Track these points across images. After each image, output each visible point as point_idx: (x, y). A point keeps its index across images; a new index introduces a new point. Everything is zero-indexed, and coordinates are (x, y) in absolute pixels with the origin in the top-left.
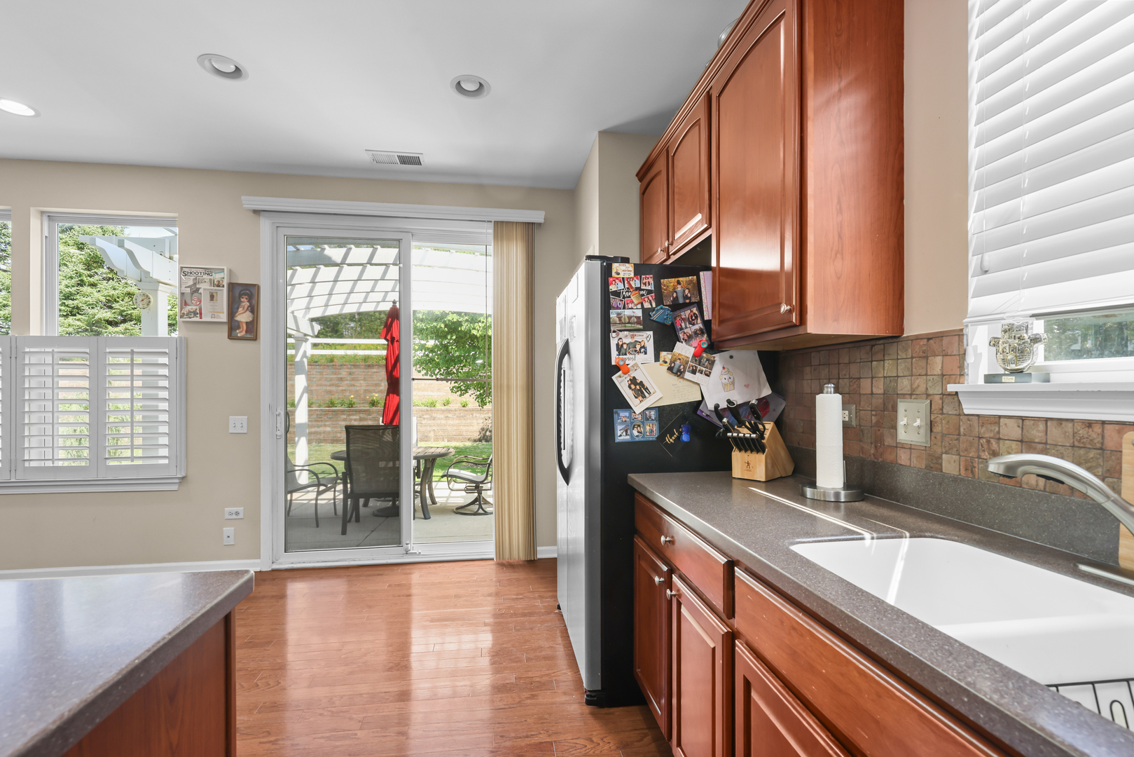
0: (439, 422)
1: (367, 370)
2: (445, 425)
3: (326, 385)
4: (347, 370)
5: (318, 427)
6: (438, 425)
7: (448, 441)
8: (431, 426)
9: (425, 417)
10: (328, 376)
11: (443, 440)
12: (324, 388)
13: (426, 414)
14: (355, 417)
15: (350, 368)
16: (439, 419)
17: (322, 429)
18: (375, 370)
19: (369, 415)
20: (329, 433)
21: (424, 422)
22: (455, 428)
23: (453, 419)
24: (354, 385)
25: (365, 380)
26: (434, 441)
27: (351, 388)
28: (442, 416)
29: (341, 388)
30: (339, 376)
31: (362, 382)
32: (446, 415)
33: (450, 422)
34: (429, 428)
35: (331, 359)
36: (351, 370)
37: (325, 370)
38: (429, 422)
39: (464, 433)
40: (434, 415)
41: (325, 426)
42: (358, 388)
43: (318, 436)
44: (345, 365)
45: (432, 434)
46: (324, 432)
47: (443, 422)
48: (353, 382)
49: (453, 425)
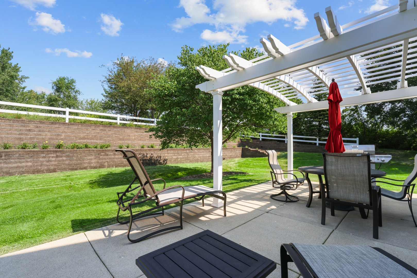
0: (110, 157)
1: (51, 126)
2: (114, 158)
3: (15, 134)
4: (34, 125)
5: (21, 163)
6: (110, 159)
7: (116, 167)
8: (105, 159)
9: (102, 154)
10: (17, 128)
11: (113, 167)
12: (16, 136)
13: (102, 152)
14: (52, 155)
15: (37, 124)
16: (110, 155)
17: (24, 164)
18: (57, 126)
19: (63, 153)
20: (31, 166)
21: (101, 157)
22: (119, 160)
23: (118, 155)
24: (40, 135)
25: (49, 131)
26: (108, 167)
27: (38, 137)
28: (112, 154)
29: (29, 136)
30: (28, 128)
31: (47, 133)
32: (114, 153)
33: (117, 157)
34: (104, 161)
35: (18, 117)
36: (38, 125)
37: (15, 124)
38: (104, 157)
39: (124, 162)
40: (107, 153)
41: (27, 162)
42: (44, 137)
43: (21, 170)
44: (32, 121)
45: (106, 164)
46: (26, 166)
47: (113, 157)
48: (40, 133)
49: (118, 158)
